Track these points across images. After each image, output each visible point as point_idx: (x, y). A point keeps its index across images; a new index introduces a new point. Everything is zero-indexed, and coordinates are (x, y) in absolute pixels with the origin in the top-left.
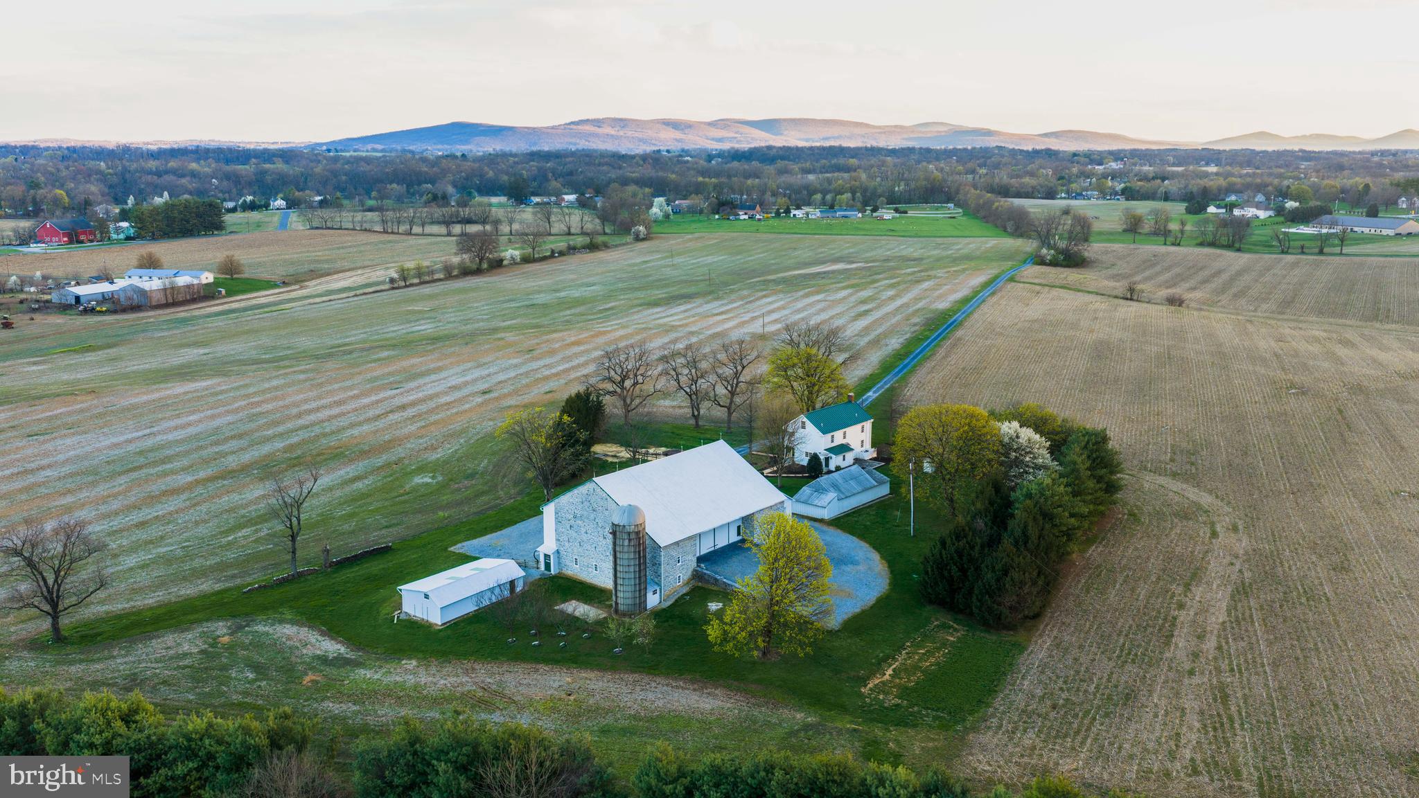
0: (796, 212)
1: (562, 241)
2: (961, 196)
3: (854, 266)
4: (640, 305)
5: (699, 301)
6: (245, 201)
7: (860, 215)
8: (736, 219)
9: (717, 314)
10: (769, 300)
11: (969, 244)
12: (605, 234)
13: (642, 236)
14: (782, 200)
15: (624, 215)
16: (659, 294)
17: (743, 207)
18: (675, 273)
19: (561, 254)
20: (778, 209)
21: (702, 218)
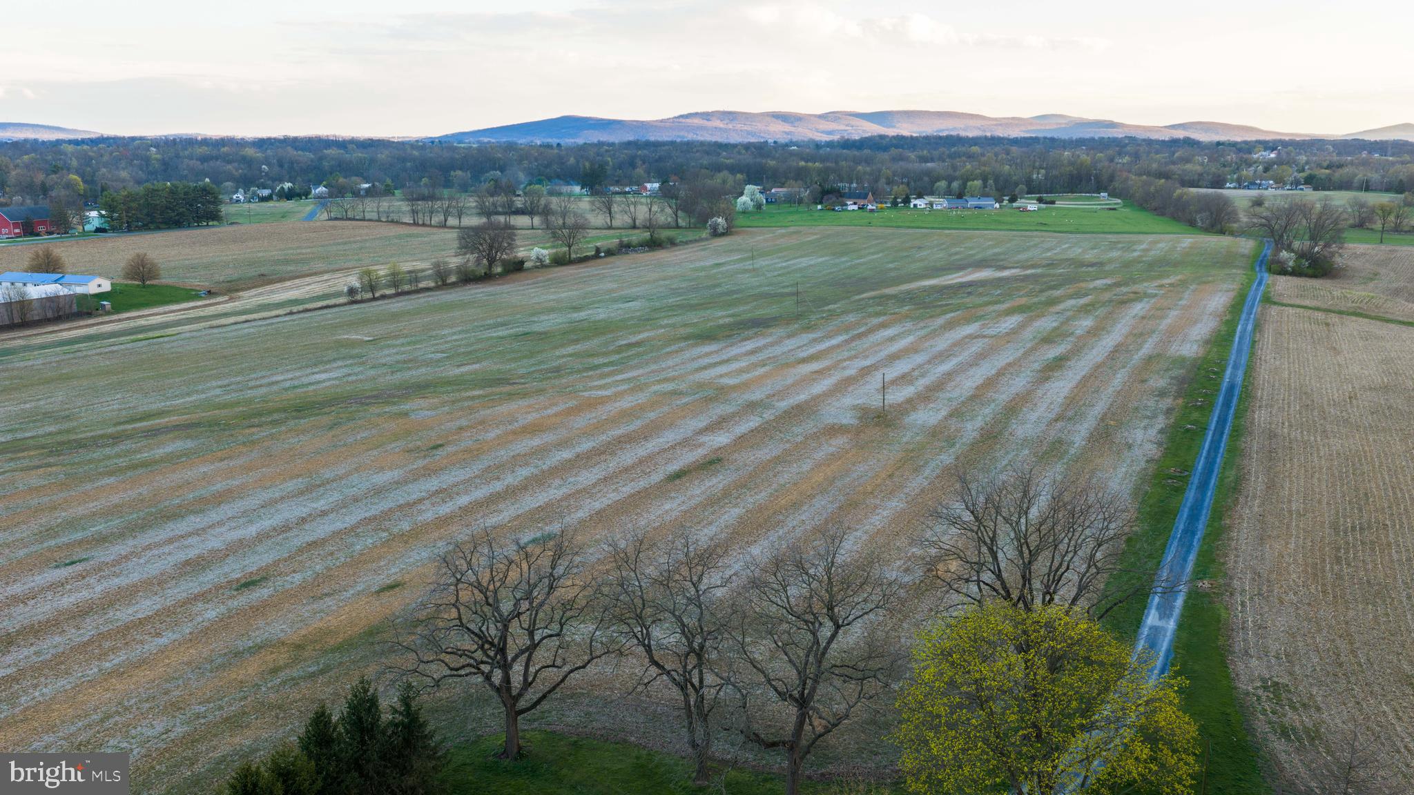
0: (918, 202)
1: (613, 237)
2: (1116, 184)
3: (1006, 273)
4: (686, 338)
5: (779, 332)
6: (282, 188)
7: (997, 205)
8: (843, 210)
9: (804, 361)
10: (889, 332)
11: (1156, 242)
12: (678, 227)
13: (720, 230)
14: (899, 189)
15: (704, 204)
16: (722, 316)
17: (853, 195)
18: (754, 281)
19: (610, 253)
20: (896, 198)
21: (802, 208)
